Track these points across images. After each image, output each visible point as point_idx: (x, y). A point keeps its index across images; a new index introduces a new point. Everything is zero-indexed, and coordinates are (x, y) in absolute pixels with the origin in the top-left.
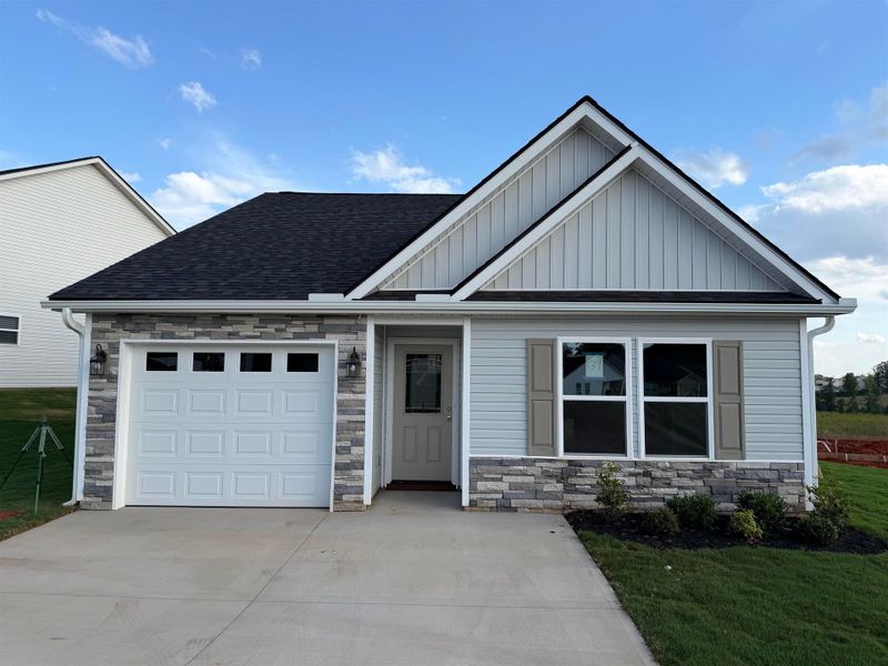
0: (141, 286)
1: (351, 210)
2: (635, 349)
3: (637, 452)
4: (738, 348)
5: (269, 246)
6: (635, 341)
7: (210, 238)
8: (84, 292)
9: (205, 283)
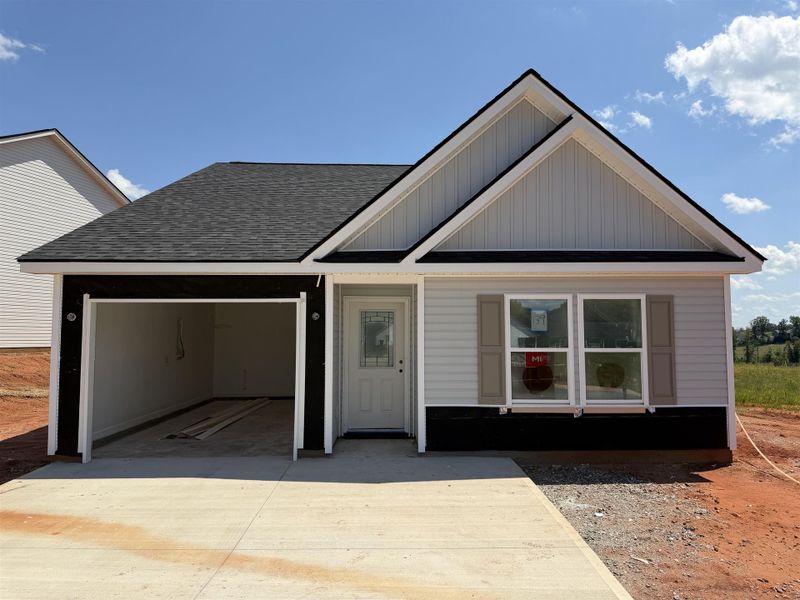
0: (108, 248)
1: (300, 179)
2: (575, 306)
3: (578, 399)
4: (669, 303)
5: (227, 211)
6: (575, 298)
7: (169, 204)
8: (52, 254)
9: (169, 245)
